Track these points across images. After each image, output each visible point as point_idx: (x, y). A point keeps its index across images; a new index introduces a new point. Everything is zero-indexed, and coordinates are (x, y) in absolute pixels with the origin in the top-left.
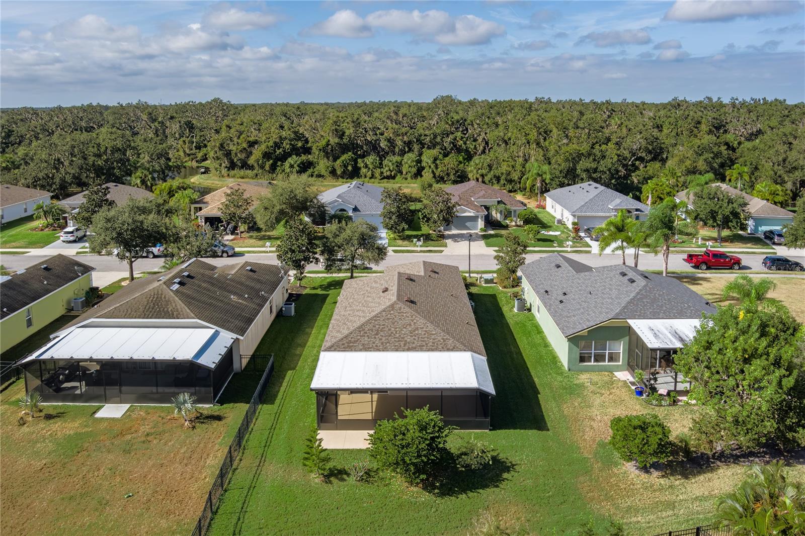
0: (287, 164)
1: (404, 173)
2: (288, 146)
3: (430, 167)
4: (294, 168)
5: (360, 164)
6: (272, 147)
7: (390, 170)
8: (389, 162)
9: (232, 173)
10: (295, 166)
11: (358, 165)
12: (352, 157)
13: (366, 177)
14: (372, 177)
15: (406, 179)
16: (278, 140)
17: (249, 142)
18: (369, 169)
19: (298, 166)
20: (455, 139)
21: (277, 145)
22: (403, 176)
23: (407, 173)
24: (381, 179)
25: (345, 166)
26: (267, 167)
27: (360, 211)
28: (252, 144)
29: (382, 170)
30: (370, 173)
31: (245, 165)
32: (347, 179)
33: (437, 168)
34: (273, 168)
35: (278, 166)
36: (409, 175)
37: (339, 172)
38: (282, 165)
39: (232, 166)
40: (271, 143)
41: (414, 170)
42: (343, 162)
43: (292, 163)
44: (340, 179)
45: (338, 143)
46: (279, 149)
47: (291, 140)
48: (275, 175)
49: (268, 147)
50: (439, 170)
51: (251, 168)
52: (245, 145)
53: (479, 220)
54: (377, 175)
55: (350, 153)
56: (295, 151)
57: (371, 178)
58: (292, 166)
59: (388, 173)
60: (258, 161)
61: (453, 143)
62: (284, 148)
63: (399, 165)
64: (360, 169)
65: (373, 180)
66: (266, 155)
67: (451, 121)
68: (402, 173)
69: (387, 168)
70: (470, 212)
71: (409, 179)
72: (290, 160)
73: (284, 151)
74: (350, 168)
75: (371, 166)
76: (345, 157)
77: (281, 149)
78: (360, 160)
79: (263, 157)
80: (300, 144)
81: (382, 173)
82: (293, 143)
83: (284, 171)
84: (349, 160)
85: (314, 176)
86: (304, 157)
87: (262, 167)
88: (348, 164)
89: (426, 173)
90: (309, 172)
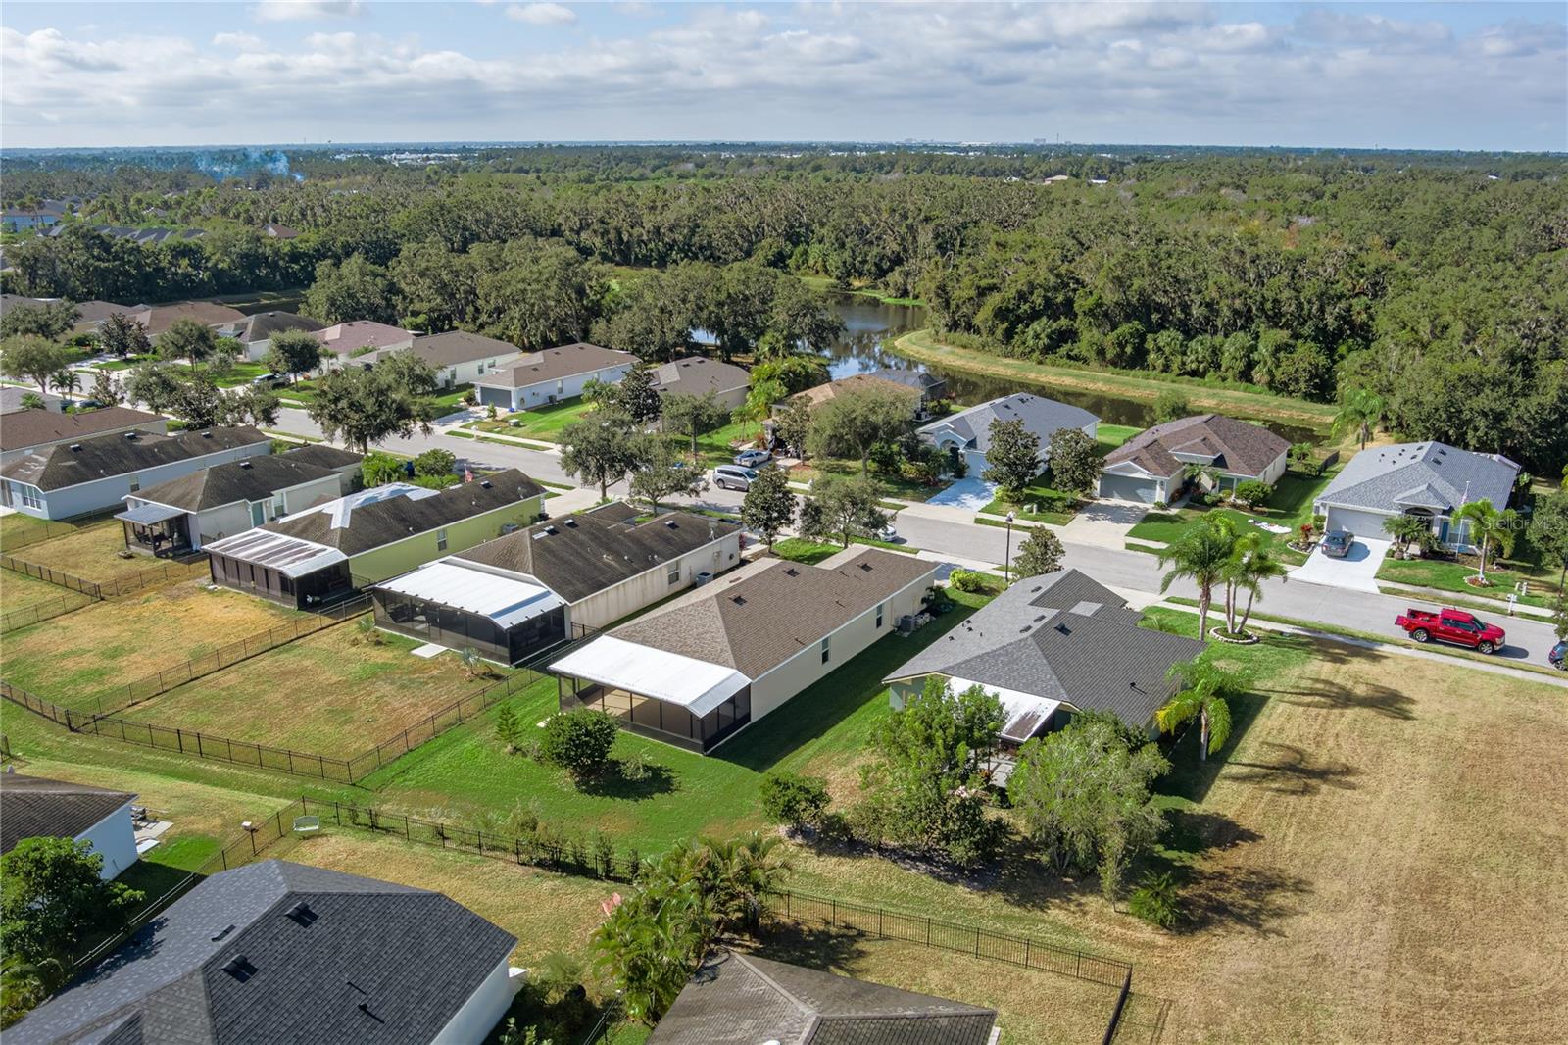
0: (1030, 332)
1: (1223, 368)
2: (1040, 300)
3: (1266, 363)
4: (1040, 339)
5: (1150, 345)
6: (1013, 299)
7: (1198, 360)
8: (1199, 348)
9: (952, 335)
10: (1042, 336)
11: (1145, 345)
12: (1137, 330)
13: (1155, 368)
14: (1166, 368)
15: (1224, 380)
16: (1025, 289)
17: (978, 288)
18: (1164, 353)
19: (1049, 337)
20: (1349, 310)
21: (1022, 297)
22: (1220, 373)
23: (1227, 370)
24: (1179, 375)
25: (1121, 346)
26: (999, 334)
27: (978, 448)
28: (983, 292)
29: (1185, 358)
30: (1161, 361)
31: (970, 327)
32: (1124, 367)
34: (1009, 335)
35: (1016, 333)
36: (1230, 374)
37: (1110, 355)
38: (1023, 333)
39: (954, 326)
40: (1012, 293)
41: (1240, 365)
42: (1119, 337)
43: (1040, 330)
44: (1111, 367)
45: (1117, 303)
46: (1024, 303)
47: (1046, 290)
48: (1010, 348)
49: (1003, 299)
50: (1281, 369)
51: (978, 332)
52: (973, 293)
53: (1158, 487)
54: (1175, 366)
55: (1136, 322)
56: (1051, 309)
57: (1162, 371)
58: (1037, 337)
59: (1194, 366)
60: (985, 321)
61: (1343, 318)
62: (1032, 302)
63: (1216, 351)
64: (1147, 352)
65: (1164, 374)
66: (1001, 314)
67: (1357, 271)
68: (1218, 366)
69: (1193, 357)
71: (1230, 380)
72: (1036, 326)
73: (1033, 308)
74: (1129, 349)
75: (1166, 350)
76: (1125, 329)
77: (1028, 304)
78: (1149, 337)
79: (996, 316)
80: (1060, 299)
81: (1183, 363)
82: (1049, 294)
83: (1024, 343)
84: (1131, 334)
85: (1069, 357)
86: (1064, 322)
87: (992, 332)
88: (1126, 342)
89: (1259, 374)
90: (1064, 349)
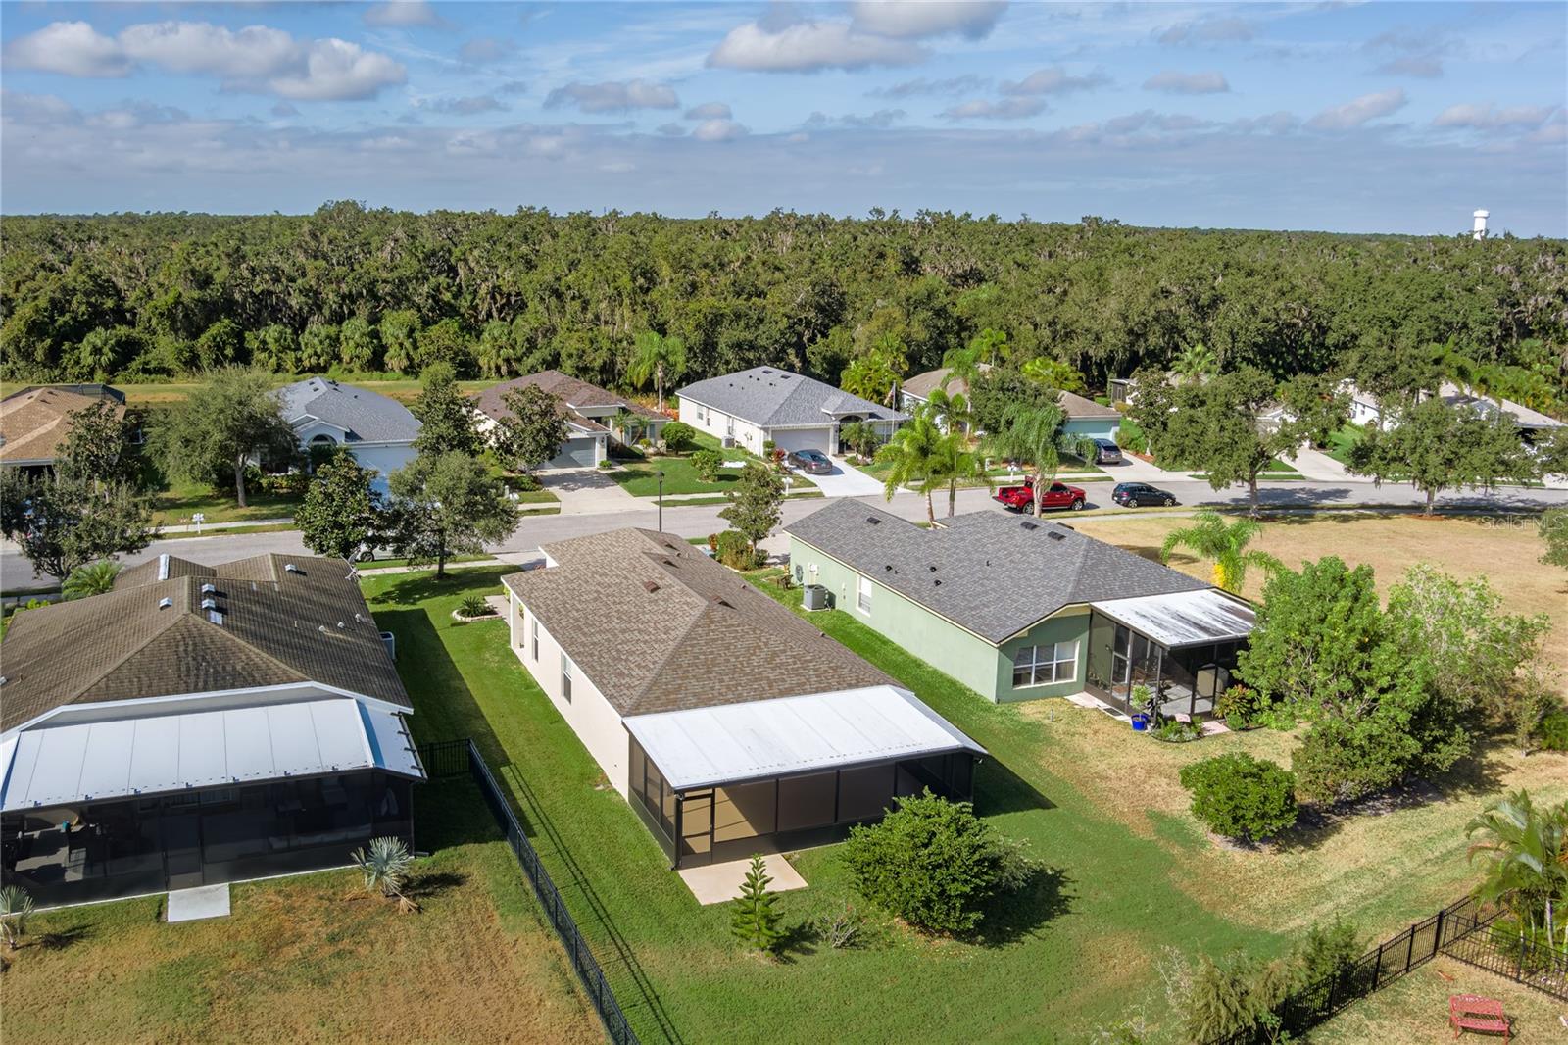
0: (85, 349)
1: (346, 359)
2: (83, 308)
3: (401, 345)
4: (101, 354)
5: (251, 342)
6: (46, 310)
7: (315, 353)
8: (314, 338)
10: (106, 350)
11: (247, 345)
12: (232, 329)
13: (264, 369)
14: (280, 368)
15: (351, 371)
16: (58, 295)
18: (271, 352)
19: (112, 350)
20: (437, 288)
21: (57, 306)
22: (344, 365)
23: (351, 359)
24: (298, 374)
25: (220, 348)
26: (39, 355)
27: (360, 439)
29: (299, 353)
30: (274, 359)
33: (415, 346)
34: (54, 357)
35: (65, 351)
36: (357, 363)
37: (205, 361)
38: (73, 350)
40: (43, 302)
41: (367, 353)
42: (214, 339)
43: (99, 343)
45: (199, 300)
46: (62, 313)
47: (87, 294)
48: (58, 371)
49: (37, 311)
50: (422, 350)
53: (597, 445)
54: (289, 365)
55: (227, 320)
56: (97, 318)
57: (276, 372)
58: (97, 351)
59: (313, 360)
61: (433, 296)
62: (73, 311)
63: (334, 343)
64: (251, 351)
65: (280, 374)
66: (36, 329)
67: (421, 251)
68: (340, 360)
69: (310, 351)
70: (579, 431)
71: (357, 371)
72: (92, 338)
73: (75, 319)
75: (273, 346)
76: (217, 328)
77: (67, 314)
78: (248, 335)
79: (30, 332)
80: (109, 303)
81: (299, 360)
82: (93, 300)
83: (78, 362)
84: (227, 334)
85: (146, 371)
86: (123, 331)
87: (27, 355)
88: (224, 342)
89: (394, 359)
90: (135, 364)
